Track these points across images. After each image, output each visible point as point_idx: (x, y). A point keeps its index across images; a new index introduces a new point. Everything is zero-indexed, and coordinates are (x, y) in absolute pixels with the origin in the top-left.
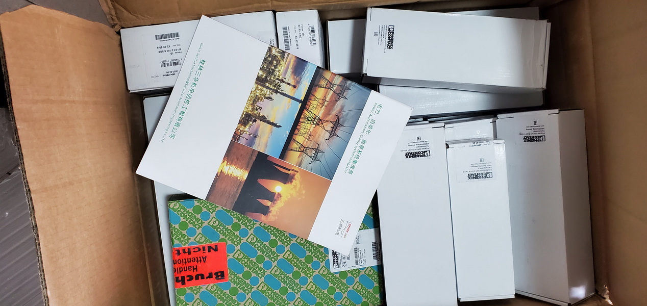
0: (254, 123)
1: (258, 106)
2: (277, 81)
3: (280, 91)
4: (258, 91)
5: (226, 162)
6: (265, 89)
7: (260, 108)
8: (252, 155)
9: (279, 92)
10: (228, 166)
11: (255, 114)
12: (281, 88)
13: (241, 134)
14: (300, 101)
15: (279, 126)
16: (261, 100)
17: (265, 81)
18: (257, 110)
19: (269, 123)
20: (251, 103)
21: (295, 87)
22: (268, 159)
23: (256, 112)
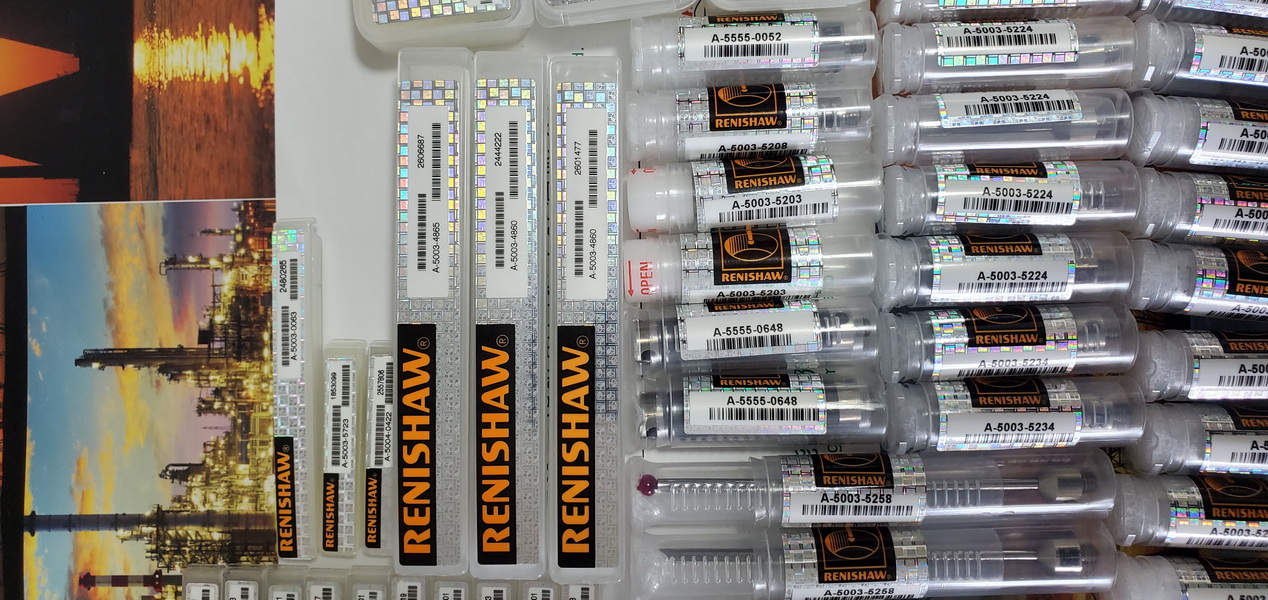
0: (204, 324)
1: (221, 411)
2: (177, 571)
3: (146, 529)
4: (248, 482)
5: (256, 83)
6: (220, 506)
7: (205, 407)
8: (154, 169)
9: (148, 522)
10: (237, 69)
11: (218, 367)
12: (144, 546)
13: (244, 244)
14: (37, 523)
15: (85, 360)
16: (216, 445)
17: (233, 545)
18: (218, 392)
19: (138, 357)
20: (256, 416)
21: (88, 581)
22: (71, 184)
23: (217, 379)
